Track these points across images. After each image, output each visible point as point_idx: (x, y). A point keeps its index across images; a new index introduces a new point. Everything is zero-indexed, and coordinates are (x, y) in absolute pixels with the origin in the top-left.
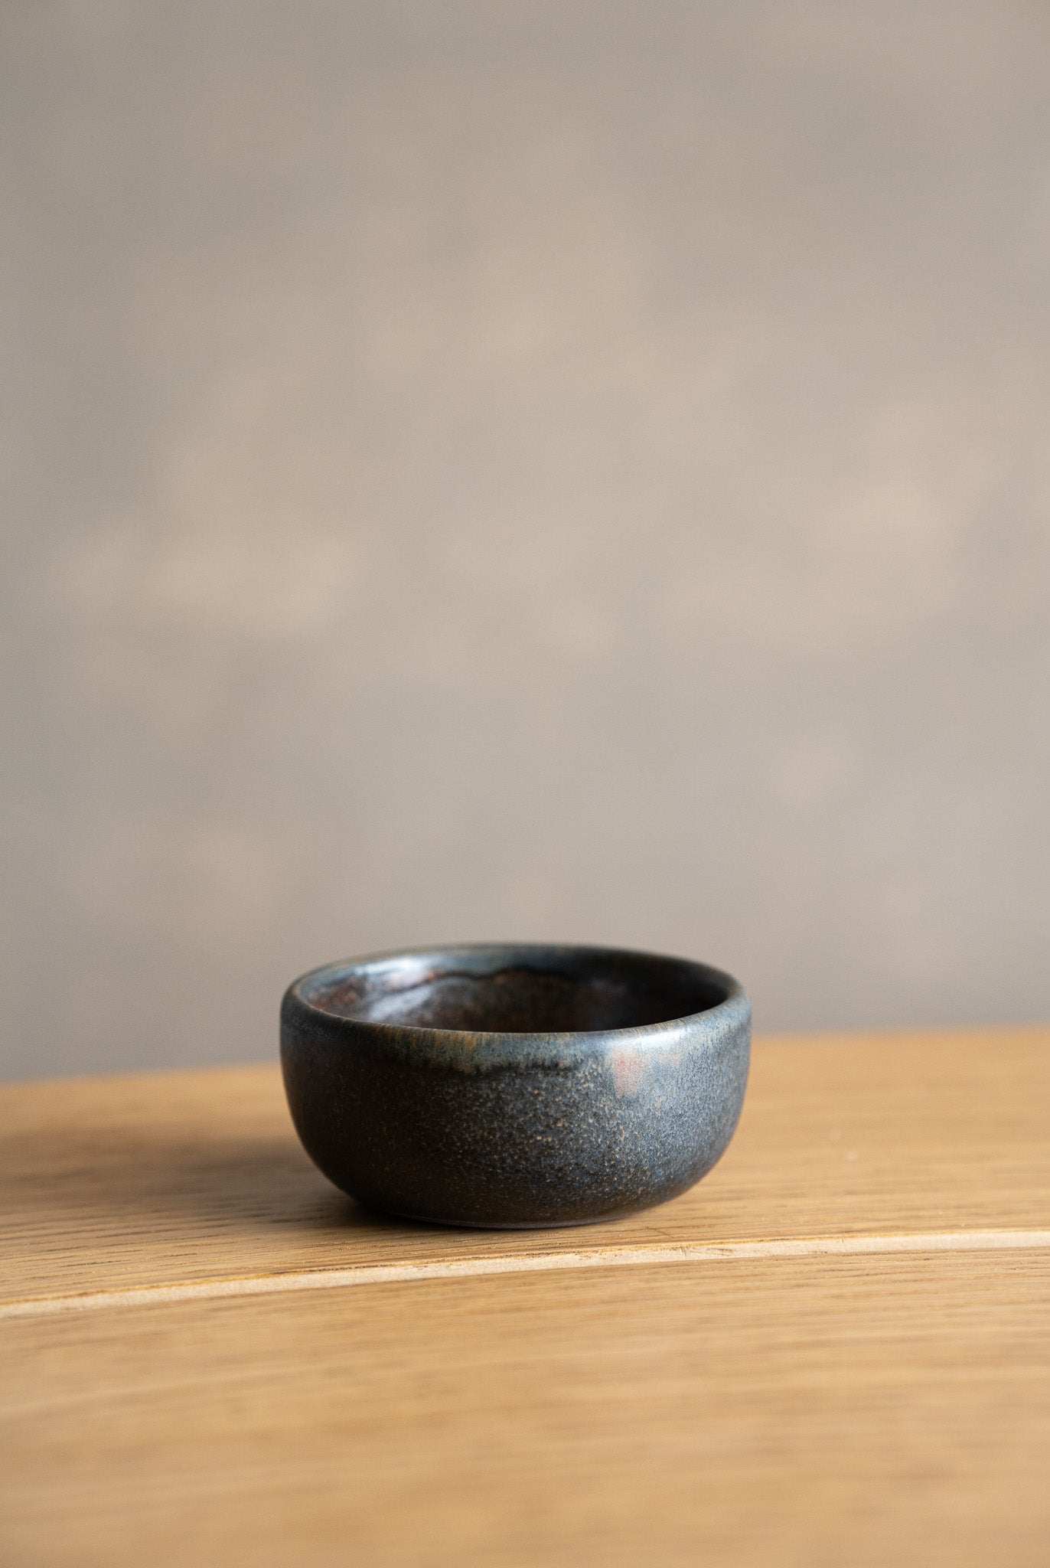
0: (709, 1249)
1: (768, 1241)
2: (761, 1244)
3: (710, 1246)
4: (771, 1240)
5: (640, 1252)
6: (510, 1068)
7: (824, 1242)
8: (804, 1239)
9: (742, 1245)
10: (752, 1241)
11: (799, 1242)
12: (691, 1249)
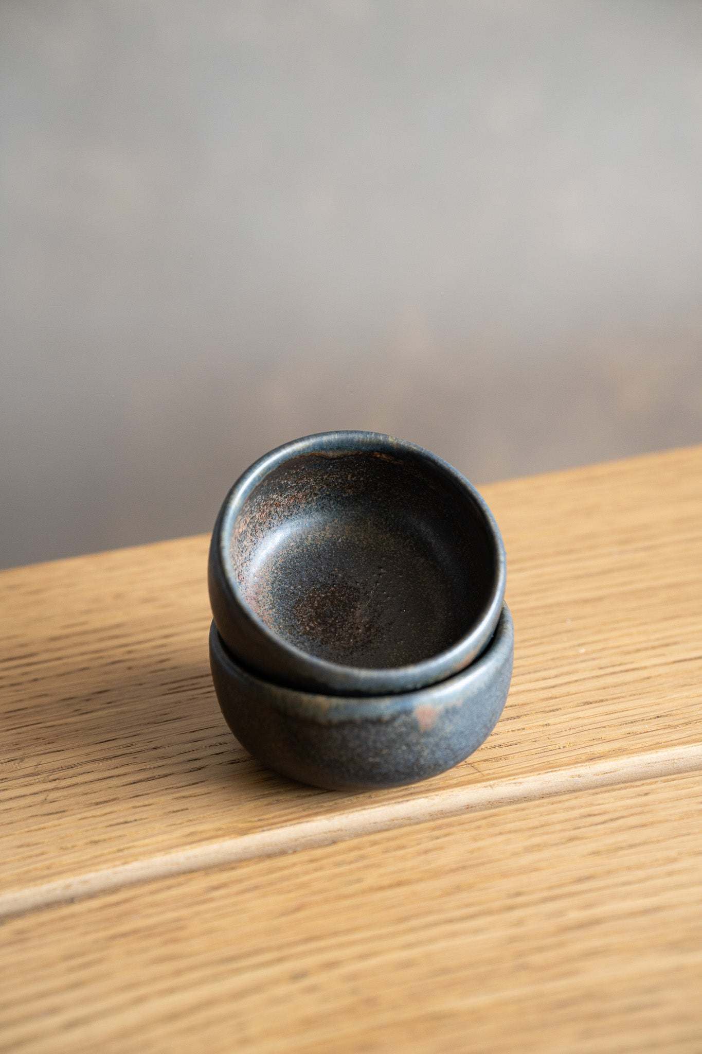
0: (506, 784)
1: (543, 774)
2: (539, 776)
3: (507, 782)
4: (545, 773)
5: (465, 791)
6: (350, 723)
7: (577, 769)
8: (565, 769)
9: (527, 779)
10: (533, 775)
11: (563, 772)
12: (496, 786)
